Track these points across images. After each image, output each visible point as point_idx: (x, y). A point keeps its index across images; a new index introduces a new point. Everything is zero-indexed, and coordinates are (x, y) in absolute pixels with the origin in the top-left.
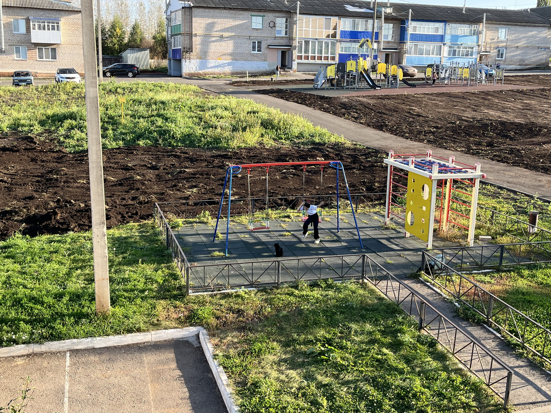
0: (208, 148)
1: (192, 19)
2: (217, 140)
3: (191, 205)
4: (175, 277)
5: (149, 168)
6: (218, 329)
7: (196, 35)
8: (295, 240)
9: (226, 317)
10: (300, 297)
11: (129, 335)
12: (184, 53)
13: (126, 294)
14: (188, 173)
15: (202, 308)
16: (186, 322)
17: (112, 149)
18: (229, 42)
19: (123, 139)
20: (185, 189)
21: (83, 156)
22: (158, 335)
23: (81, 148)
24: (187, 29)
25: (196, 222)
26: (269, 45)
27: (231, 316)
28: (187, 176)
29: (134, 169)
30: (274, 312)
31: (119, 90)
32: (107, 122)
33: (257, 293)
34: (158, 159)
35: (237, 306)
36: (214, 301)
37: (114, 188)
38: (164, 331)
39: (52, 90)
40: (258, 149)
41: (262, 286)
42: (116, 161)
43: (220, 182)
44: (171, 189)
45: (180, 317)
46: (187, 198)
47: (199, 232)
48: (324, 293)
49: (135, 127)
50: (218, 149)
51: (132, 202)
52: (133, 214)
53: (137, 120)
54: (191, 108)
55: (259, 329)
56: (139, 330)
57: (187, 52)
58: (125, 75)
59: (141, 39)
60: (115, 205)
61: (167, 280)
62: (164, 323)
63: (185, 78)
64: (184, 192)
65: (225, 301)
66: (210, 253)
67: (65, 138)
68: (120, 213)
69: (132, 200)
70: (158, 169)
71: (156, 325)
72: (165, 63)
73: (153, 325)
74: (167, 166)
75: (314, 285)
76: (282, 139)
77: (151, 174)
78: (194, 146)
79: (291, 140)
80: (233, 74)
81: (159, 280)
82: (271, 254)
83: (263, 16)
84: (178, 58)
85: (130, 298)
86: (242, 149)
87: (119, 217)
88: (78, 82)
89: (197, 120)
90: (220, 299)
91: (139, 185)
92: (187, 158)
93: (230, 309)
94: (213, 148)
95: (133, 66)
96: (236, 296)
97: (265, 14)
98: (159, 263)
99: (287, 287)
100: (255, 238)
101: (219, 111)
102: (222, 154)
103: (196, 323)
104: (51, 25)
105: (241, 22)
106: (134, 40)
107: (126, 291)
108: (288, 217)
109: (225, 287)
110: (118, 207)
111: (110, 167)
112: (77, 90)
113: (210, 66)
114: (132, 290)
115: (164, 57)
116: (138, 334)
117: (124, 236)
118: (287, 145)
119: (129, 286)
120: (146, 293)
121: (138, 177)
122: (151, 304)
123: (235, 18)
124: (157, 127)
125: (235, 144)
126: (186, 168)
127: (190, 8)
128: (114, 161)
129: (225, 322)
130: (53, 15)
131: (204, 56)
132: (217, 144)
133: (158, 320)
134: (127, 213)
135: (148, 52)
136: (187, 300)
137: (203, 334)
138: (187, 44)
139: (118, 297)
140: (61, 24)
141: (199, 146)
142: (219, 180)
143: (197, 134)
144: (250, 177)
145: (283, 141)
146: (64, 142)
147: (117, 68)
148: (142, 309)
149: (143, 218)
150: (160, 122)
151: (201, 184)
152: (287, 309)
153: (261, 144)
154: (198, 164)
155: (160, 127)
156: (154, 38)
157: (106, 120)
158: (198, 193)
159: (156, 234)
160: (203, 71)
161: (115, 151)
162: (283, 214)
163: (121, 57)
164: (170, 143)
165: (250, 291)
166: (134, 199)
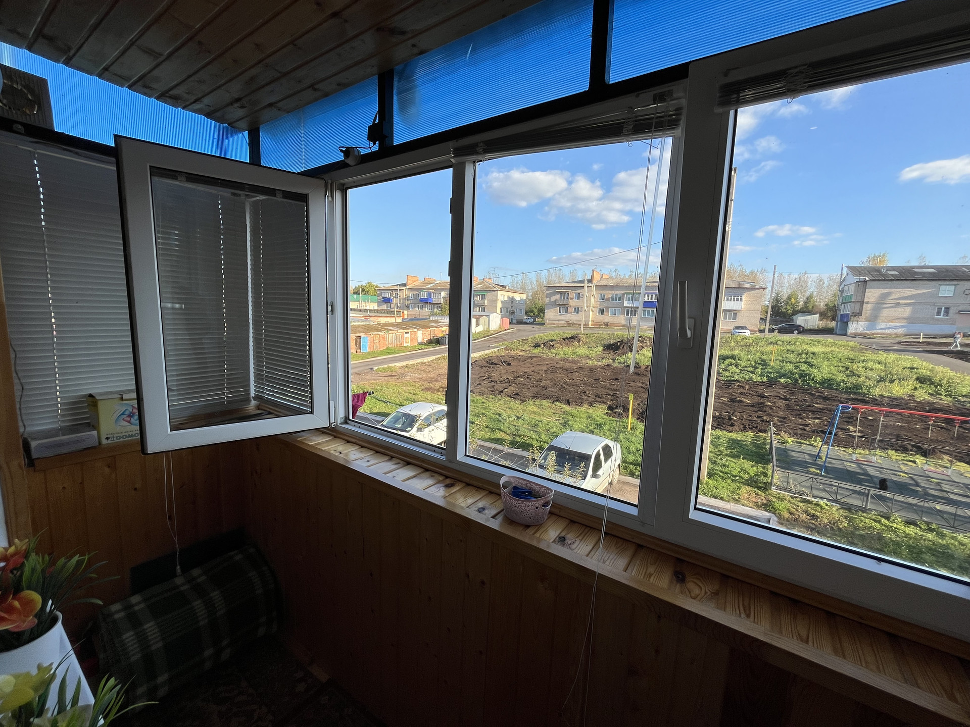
0: (845, 392)
1: (865, 290)
2: (857, 387)
3: (809, 431)
4: (766, 475)
5: (782, 399)
6: (788, 521)
7: (868, 303)
8: (911, 482)
9: (799, 516)
10: (887, 527)
11: (714, 499)
12: (852, 317)
13: (721, 474)
14: (817, 408)
15: (779, 502)
16: (761, 507)
17: (757, 382)
18: (906, 308)
19: (768, 376)
20: (808, 418)
21: (731, 384)
22: (736, 507)
23: (732, 379)
24: (859, 299)
25: (805, 444)
26: (959, 311)
27: (804, 516)
28: (814, 410)
29: (768, 398)
30: (851, 529)
31: (779, 342)
32: (759, 364)
33: (840, 509)
34: (793, 393)
35: (813, 512)
36: (794, 501)
37: (747, 408)
38: (741, 506)
39: (726, 340)
40: (905, 400)
41: (848, 505)
42: (756, 390)
43: (847, 419)
44: (795, 416)
45: (758, 502)
46: (807, 425)
47: (804, 452)
48: (920, 533)
49: (781, 369)
50: (856, 393)
51: (757, 419)
52: (754, 427)
53: (784, 364)
54: (840, 359)
55: (828, 535)
56: (722, 499)
57: (855, 316)
58: (791, 332)
59: (813, 307)
60: (742, 418)
61: (758, 475)
62: (743, 501)
63: (850, 336)
64: (805, 420)
65: (804, 504)
66: (807, 468)
67: (723, 370)
68: (743, 424)
69: (757, 418)
70: (790, 401)
71: (736, 500)
72: (833, 324)
73: (734, 499)
74: (799, 400)
75: (909, 523)
76: (942, 395)
77: (781, 403)
78: (832, 389)
79: (954, 398)
80: (906, 335)
81: (751, 473)
82: (874, 485)
83: (955, 285)
84: (845, 321)
85: (723, 477)
86: (884, 397)
87: (742, 427)
88: (748, 335)
89: (844, 369)
90: (799, 501)
91: (767, 409)
92: (821, 396)
93: (806, 512)
94: (851, 393)
95: (800, 326)
96: (815, 504)
97: (959, 283)
98: (757, 462)
99: (874, 515)
100: (863, 469)
101: (870, 364)
102: (859, 398)
103: (770, 511)
104: (736, 298)
105: (925, 291)
106: (807, 307)
107: (721, 472)
108: (914, 462)
109: (807, 495)
110: (744, 420)
111: (749, 394)
112: (744, 340)
113: (880, 327)
114: (727, 473)
115: (833, 319)
116: (721, 501)
117: (739, 439)
118: (946, 401)
119: (726, 470)
120: (737, 478)
121: (769, 404)
122: (738, 486)
123: (917, 288)
124: (800, 370)
125: (877, 392)
126: (817, 403)
127: (865, 281)
128: (754, 390)
129: (797, 519)
130: (739, 291)
131: (873, 319)
132: (857, 389)
133: (739, 498)
134: (749, 425)
135: (818, 315)
136: (768, 493)
137: (773, 520)
138: (857, 310)
139: (715, 474)
140: (744, 297)
141: (836, 389)
142: (845, 417)
143: (838, 380)
144: (883, 421)
145: (943, 397)
146: (722, 373)
147: (785, 327)
148: (729, 487)
149: (760, 431)
150: (804, 367)
151: (825, 418)
152: (866, 531)
153: (910, 396)
154: (830, 403)
155: (804, 371)
156: (826, 305)
157: (759, 362)
158: (820, 424)
159: (765, 444)
160: (871, 331)
161: (758, 383)
162: (908, 458)
163: (792, 320)
164: (809, 383)
165: (832, 505)
166: (758, 417)
